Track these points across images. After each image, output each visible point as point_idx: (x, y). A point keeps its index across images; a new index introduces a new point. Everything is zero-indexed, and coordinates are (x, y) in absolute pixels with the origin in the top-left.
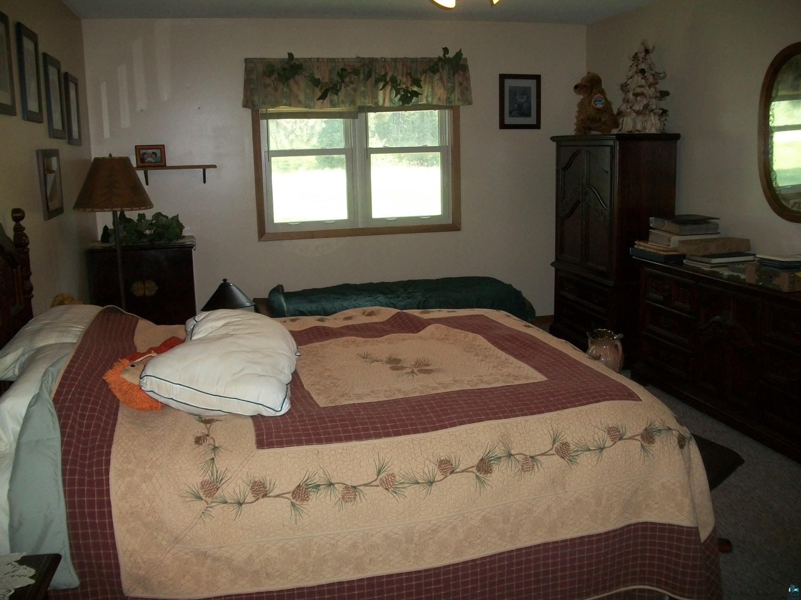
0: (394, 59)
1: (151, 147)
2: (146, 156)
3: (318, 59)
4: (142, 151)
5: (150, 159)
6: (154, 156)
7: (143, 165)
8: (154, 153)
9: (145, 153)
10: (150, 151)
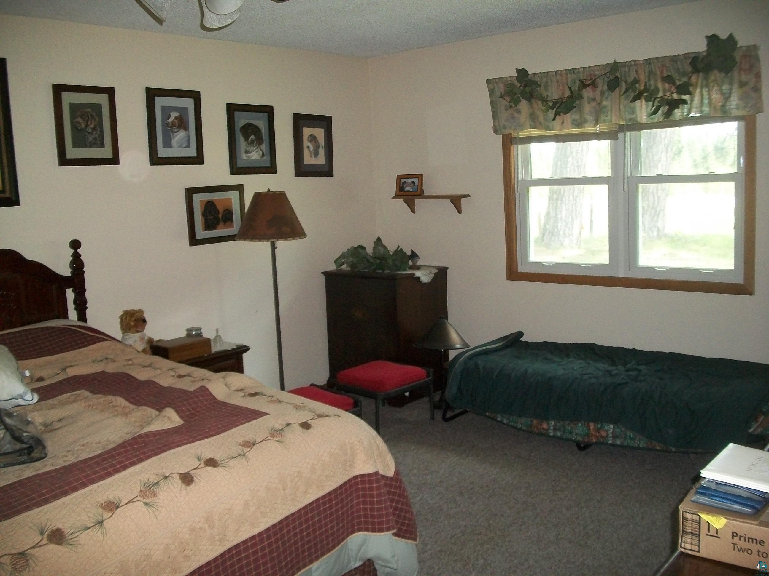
0: (646, 60)
1: (409, 176)
2: (405, 185)
3: (556, 72)
4: (403, 180)
5: (408, 188)
6: (412, 185)
7: (402, 193)
8: (413, 182)
9: (405, 182)
10: (410, 180)
